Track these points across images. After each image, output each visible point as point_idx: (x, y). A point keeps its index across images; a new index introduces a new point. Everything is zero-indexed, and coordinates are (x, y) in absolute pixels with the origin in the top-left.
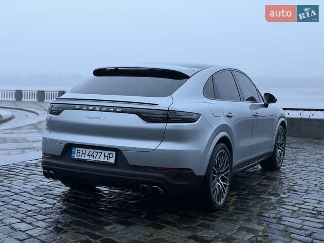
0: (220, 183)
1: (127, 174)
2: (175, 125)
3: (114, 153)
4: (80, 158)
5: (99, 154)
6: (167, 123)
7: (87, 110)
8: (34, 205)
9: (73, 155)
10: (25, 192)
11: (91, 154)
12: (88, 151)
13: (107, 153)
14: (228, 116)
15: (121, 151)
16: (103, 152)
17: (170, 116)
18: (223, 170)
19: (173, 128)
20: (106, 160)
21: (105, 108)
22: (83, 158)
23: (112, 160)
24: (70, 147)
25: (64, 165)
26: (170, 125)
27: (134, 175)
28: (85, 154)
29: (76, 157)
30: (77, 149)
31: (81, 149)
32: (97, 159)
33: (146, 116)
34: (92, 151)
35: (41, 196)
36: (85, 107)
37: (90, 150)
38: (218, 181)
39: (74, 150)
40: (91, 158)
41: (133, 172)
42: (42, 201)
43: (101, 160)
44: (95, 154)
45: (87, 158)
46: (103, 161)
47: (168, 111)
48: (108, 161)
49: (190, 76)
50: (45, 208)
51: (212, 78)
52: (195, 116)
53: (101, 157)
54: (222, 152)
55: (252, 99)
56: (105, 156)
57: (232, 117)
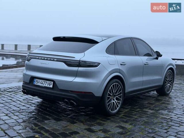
0: (114, 101)
1: (58, 94)
2: (85, 69)
3: (52, 82)
4: (37, 84)
5: (46, 83)
6: (79, 67)
7: (41, 59)
8: (19, 107)
9: (34, 83)
10: (19, 101)
11: (42, 82)
12: (41, 81)
13: (49, 82)
14: (121, 64)
15: (55, 81)
16: (47, 82)
17: (81, 64)
18: (117, 94)
19: (84, 70)
20: (48, 86)
21: (49, 58)
22: (38, 84)
23: (51, 86)
24: (33, 78)
25: (30, 87)
26: (81, 69)
27: (61, 94)
28: (39, 82)
29: (35, 84)
30: (36, 79)
31: (38, 80)
32: (44, 85)
33: (69, 63)
34: (43, 81)
35: (25, 103)
36: (40, 58)
37: (42, 80)
38: (114, 100)
39: (35, 80)
40: (42, 85)
41: (61, 93)
42: (24, 106)
43: (46, 86)
44: (44, 83)
45: (40, 84)
46: (47, 86)
47: (80, 61)
48: (49, 87)
49: (99, 42)
50: (23, 109)
51: (115, 43)
52: (96, 64)
53: (46, 84)
54: (116, 84)
55: (148, 55)
56: (48, 84)
57: (125, 65)
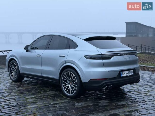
3: (132, 71)
9: (121, 75)
11: (127, 73)
16: (130, 71)
20: (131, 74)
23: (133, 74)
29: (123, 76)
30: (122, 72)
31: (123, 72)
32: (129, 75)
34: (127, 72)
40: (127, 75)
44: (128, 73)
45: (126, 75)
